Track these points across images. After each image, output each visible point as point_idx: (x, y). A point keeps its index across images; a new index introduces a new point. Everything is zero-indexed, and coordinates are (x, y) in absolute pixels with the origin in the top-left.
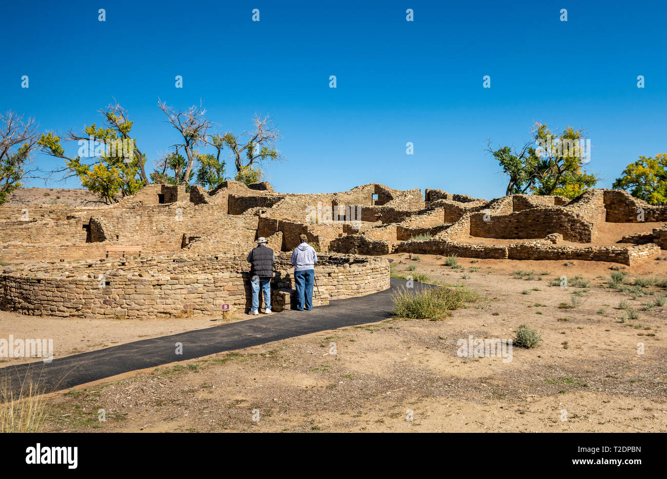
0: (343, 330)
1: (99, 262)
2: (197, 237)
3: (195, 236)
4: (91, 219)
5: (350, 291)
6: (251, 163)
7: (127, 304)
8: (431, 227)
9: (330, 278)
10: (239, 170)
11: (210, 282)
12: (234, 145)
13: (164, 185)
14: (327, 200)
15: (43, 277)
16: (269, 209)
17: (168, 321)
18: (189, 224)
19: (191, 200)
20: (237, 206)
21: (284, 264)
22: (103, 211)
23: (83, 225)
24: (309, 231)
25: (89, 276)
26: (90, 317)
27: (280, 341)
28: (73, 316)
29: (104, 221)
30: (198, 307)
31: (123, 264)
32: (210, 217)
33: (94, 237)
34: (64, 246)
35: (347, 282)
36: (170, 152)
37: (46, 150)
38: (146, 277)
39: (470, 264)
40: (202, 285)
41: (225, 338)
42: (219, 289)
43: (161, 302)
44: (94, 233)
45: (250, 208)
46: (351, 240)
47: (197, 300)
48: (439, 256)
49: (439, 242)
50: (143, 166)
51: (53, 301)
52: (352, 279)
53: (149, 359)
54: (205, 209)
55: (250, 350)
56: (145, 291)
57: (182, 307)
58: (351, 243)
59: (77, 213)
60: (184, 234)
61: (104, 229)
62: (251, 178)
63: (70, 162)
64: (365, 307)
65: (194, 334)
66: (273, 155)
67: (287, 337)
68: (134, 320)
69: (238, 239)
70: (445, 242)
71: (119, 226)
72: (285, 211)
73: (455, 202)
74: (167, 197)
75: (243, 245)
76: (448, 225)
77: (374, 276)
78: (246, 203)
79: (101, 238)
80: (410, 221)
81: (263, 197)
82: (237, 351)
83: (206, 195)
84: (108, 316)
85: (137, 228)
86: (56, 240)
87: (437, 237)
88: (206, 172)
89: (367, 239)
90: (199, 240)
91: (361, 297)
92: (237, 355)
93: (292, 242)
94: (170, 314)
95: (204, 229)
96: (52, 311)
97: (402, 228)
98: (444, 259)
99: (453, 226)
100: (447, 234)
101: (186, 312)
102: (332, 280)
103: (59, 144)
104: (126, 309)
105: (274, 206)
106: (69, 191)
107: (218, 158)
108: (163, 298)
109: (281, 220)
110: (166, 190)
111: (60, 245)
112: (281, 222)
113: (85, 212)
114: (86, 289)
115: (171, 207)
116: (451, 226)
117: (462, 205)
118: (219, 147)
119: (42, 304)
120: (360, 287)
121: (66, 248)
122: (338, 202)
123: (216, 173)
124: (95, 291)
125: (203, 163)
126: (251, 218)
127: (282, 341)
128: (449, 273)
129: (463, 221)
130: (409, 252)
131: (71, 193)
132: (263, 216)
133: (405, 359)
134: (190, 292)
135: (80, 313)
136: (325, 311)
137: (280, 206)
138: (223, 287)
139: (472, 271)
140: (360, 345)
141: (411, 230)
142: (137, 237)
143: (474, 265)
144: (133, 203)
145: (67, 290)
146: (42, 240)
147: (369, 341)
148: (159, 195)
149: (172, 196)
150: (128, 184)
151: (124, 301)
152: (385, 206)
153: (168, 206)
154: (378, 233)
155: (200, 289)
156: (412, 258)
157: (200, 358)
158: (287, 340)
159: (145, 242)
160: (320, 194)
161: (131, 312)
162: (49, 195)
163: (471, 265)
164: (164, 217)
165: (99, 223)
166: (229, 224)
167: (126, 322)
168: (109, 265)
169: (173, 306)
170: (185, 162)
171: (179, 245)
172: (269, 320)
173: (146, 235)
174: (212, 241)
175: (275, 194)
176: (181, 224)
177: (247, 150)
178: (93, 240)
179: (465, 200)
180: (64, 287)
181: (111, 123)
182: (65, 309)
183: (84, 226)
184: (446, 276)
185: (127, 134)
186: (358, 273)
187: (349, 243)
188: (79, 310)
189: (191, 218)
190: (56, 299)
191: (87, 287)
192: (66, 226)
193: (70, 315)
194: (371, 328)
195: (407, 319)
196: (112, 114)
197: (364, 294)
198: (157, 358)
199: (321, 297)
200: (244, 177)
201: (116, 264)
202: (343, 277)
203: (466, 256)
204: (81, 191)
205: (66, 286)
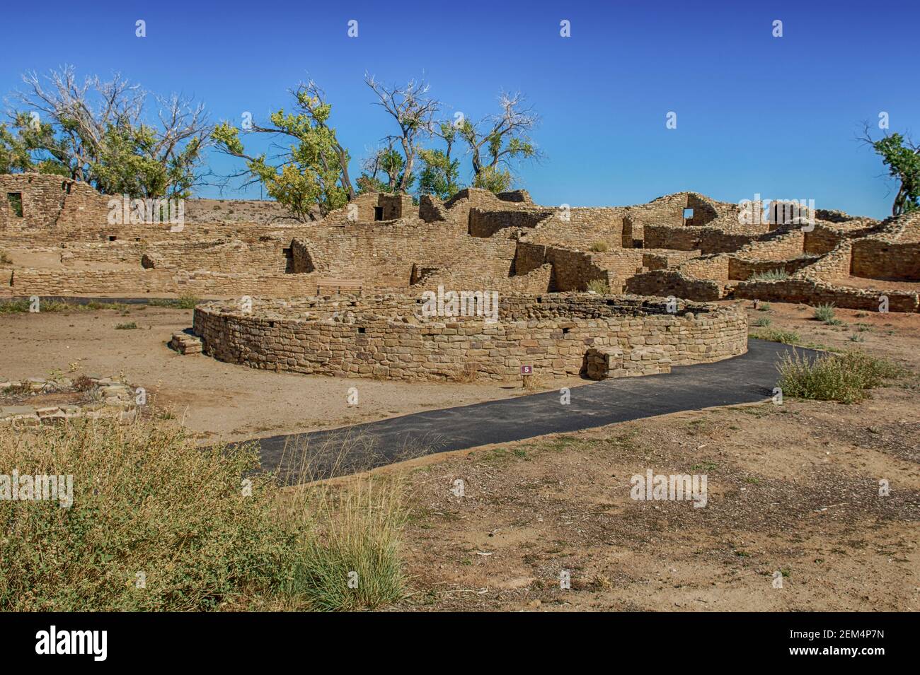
0: (713, 412)
1: (323, 301)
2: (433, 269)
3: (430, 267)
4: (293, 241)
5: (697, 354)
6: (494, 163)
7: (389, 360)
8: (784, 261)
9: (668, 333)
10: (478, 172)
11: (500, 332)
12: (470, 136)
13: (383, 195)
14: (615, 217)
15: (276, 319)
16: (532, 230)
17: (443, 385)
18: (421, 250)
19: (421, 216)
20: (483, 225)
21: (575, 311)
22: (304, 230)
23: (284, 249)
24: (593, 264)
25: (336, 319)
26: (340, 375)
27: (624, 422)
28: (318, 372)
29: (311, 244)
30: (484, 368)
31: (353, 304)
32: (449, 240)
33: (298, 265)
34: (262, 277)
35: (692, 341)
36: (382, 148)
37: (220, 147)
38: (413, 323)
39: (855, 319)
40: (489, 336)
41: (544, 415)
42: (513, 344)
43: (434, 359)
44: (298, 260)
45: (501, 228)
46: (659, 277)
47: (484, 358)
48: (802, 305)
49: (802, 284)
50: (345, 167)
51: (291, 352)
52: (699, 336)
53: (454, 437)
54: (442, 228)
55: (586, 434)
56: (413, 342)
57: (463, 366)
58: (658, 282)
59: (272, 233)
60: (414, 264)
61: (311, 254)
62: (495, 184)
63: (252, 163)
64: (726, 379)
65: (497, 406)
66: (527, 150)
67: (634, 417)
68: (399, 383)
69: (488, 273)
70: (813, 284)
71: (330, 251)
72: (554, 233)
73: (821, 221)
74: (387, 211)
75: (496, 282)
76: (815, 257)
77: (729, 333)
78: (495, 221)
79: (309, 267)
80: (750, 250)
81: (520, 212)
82: (569, 434)
83: (441, 208)
84: (364, 375)
85: (353, 255)
86: (251, 269)
87: (799, 276)
88: (432, 177)
89: (684, 276)
90: (436, 273)
91: (711, 363)
92: (572, 439)
93: (567, 279)
94: (446, 376)
95: (442, 258)
96: (290, 365)
97: (737, 261)
98: (811, 310)
99: (824, 259)
100: (814, 272)
101: (468, 375)
102: (671, 337)
103: (237, 138)
104: (387, 367)
105: (539, 226)
106: (244, 203)
107: (448, 155)
108: (436, 353)
109: (550, 246)
110: (385, 202)
111: (258, 276)
112: (550, 249)
113: (283, 232)
114: (333, 337)
115: (395, 224)
116: (818, 259)
117: (834, 227)
118: (449, 139)
119: (277, 355)
120: (711, 348)
121: (266, 279)
122: (632, 221)
123: (445, 177)
124: (345, 340)
125: (428, 163)
126: (506, 242)
127: (627, 423)
128: (825, 331)
129: (840, 251)
130: (752, 298)
131: (247, 206)
132: (523, 239)
133: (826, 460)
134: (473, 347)
135: (327, 369)
136: (670, 382)
137: (547, 225)
138: (518, 341)
139: (861, 330)
140: (747, 434)
141: (752, 264)
142: (352, 268)
143: (862, 321)
144: (342, 220)
145: (309, 337)
146: (234, 269)
147: (758, 429)
148: (376, 208)
149: (394, 210)
150: (327, 193)
151: (385, 355)
152: (707, 226)
153: (392, 223)
154: (701, 269)
155: (486, 343)
156: (757, 308)
157: (523, 441)
158: (634, 422)
159: (363, 275)
160: (604, 208)
161: (394, 372)
162: (219, 208)
163: (856, 321)
164: (387, 240)
165: (305, 246)
166: (476, 250)
167: (390, 385)
168: (336, 304)
169: (451, 365)
170: (403, 161)
171: (407, 280)
172: (592, 391)
173: (364, 265)
174: (454, 275)
175: (538, 207)
176: (410, 250)
177: (489, 143)
178: (297, 270)
179: (837, 218)
180: (304, 333)
181: (303, 107)
182: (308, 363)
183: (285, 251)
184: (822, 336)
185: (324, 122)
186: (708, 327)
187: (656, 282)
188: (325, 365)
189: (423, 241)
190: (295, 349)
191: (334, 334)
192: (262, 251)
193: (314, 371)
194: (754, 410)
195: (801, 399)
196: (304, 94)
197: (716, 359)
198: (465, 438)
199: (660, 361)
200: (486, 182)
201: (344, 303)
202: (687, 332)
203: (847, 306)
204: (258, 202)
205: (307, 332)
